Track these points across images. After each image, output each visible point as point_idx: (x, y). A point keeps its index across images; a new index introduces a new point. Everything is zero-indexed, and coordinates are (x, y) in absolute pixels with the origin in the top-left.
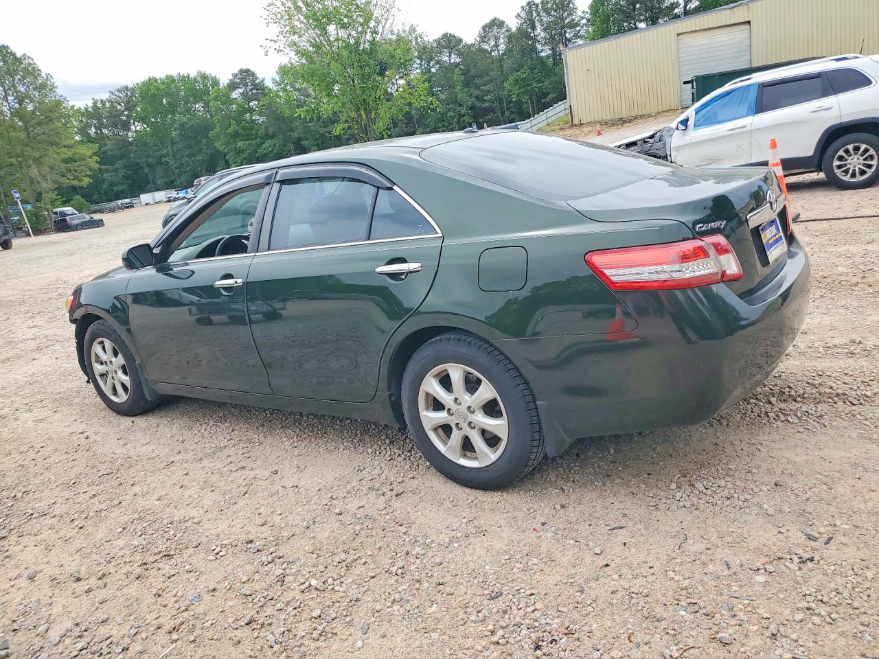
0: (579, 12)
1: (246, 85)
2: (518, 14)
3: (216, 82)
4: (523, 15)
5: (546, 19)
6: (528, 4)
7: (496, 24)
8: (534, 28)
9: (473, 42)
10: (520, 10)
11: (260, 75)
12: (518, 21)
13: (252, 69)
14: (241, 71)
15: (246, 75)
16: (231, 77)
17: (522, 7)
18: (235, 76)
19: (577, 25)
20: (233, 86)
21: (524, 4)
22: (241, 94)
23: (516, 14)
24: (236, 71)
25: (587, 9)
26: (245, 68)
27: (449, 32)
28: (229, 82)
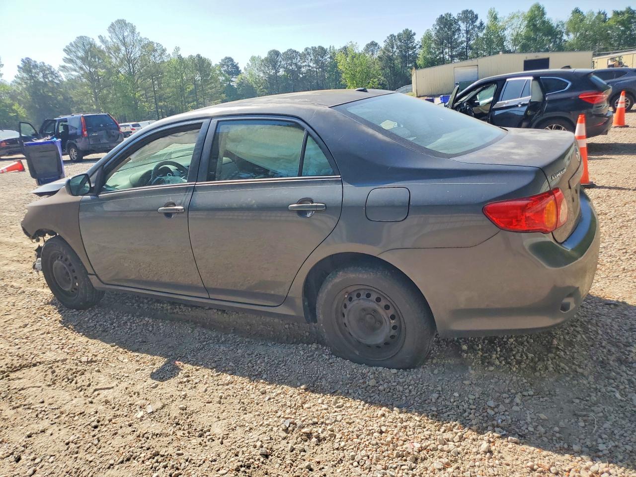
0: (416, 42)
1: (228, 66)
3: (209, 64)
4: (388, 41)
5: (399, 43)
6: (391, 35)
7: (374, 44)
8: (393, 47)
10: (386, 38)
11: (236, 61)
12: (385, 43)
13: (232, 58)
14: (226, 58)
15: (228, 61)
16: (220, 61)
17: (388, 37)
18: (222, 60)
19: (415, 47)
20: (222, 65)
21: (389, 35)
22: (225, 71)
23: (384, 40)
24: (223, 58)
25: (420, 40)
26: (228, 56)
28: (219, 64)
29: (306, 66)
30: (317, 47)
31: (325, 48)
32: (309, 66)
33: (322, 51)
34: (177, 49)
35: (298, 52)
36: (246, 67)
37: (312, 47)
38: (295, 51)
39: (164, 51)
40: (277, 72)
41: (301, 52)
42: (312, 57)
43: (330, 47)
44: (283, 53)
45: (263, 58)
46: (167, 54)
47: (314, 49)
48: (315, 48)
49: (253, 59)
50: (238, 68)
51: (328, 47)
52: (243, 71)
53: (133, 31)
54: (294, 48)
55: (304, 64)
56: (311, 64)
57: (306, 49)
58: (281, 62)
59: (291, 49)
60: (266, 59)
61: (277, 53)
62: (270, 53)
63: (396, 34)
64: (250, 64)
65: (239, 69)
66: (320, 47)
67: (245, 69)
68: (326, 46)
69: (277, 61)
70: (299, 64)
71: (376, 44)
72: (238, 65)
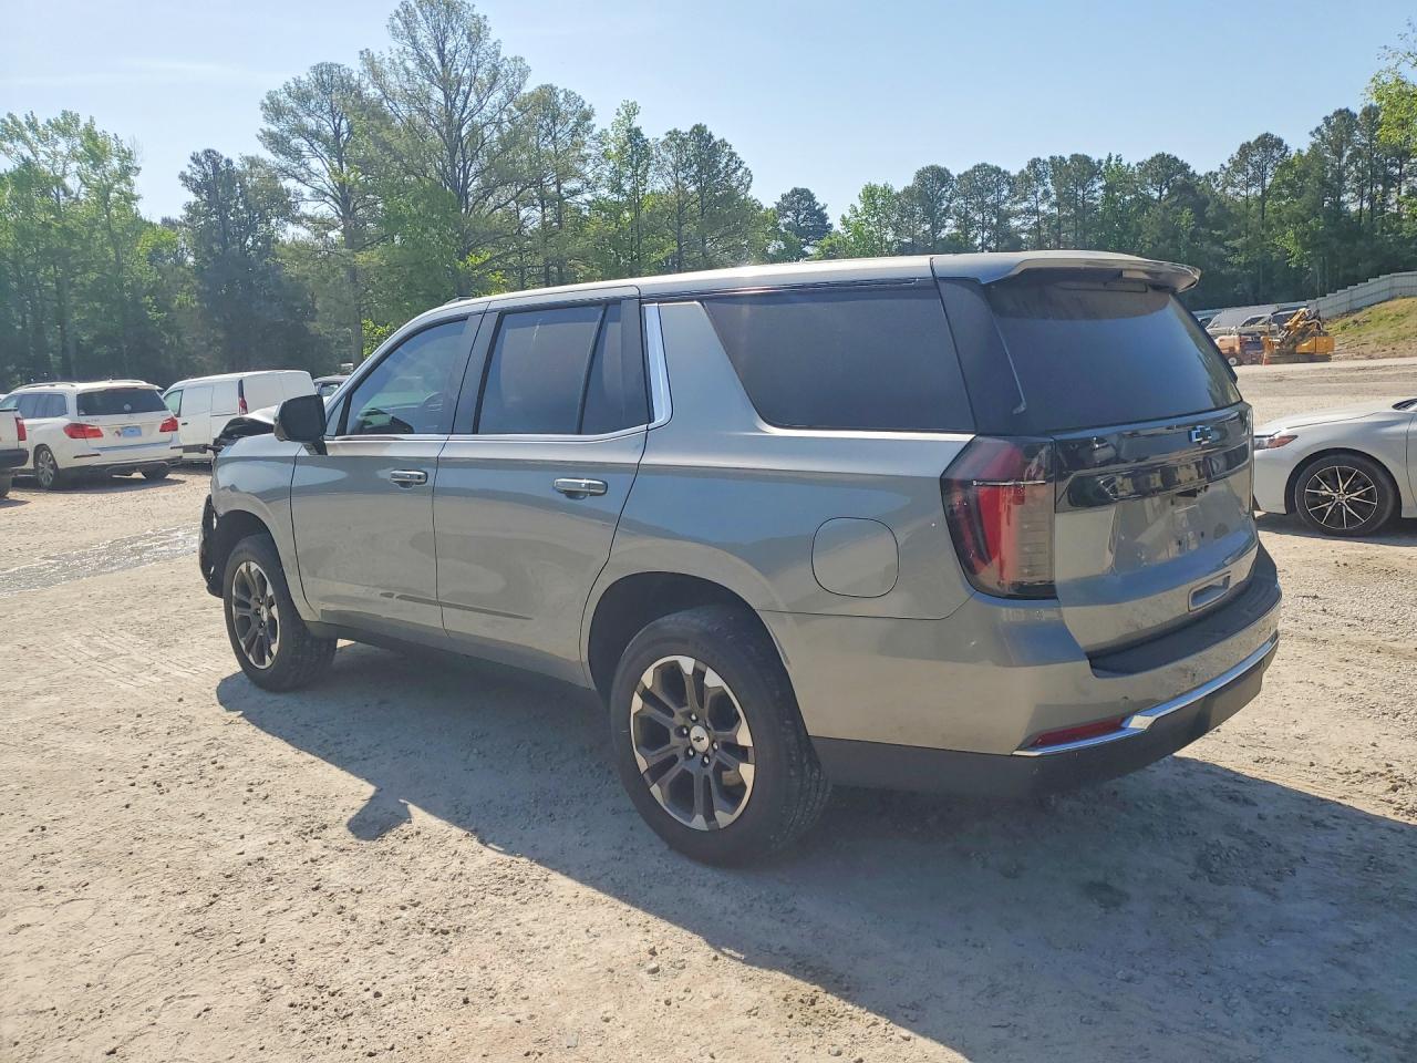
1: (798, 214)
2: (1318, 130)
4: (1324, 130)
6: (1339, 113)
7: (1268, 143)
9: (1216, 169)
10: (1320, 122)
11: (820, 199)
12: (1313, 140)
13: (812, 191)
14: (796, 191)
15: (801, 199)
16: (779, 200)
17: (1327, 120)
18: (784, 197)
20: (781, 210)
21: (1330, 114)
22: (788, 226)
23: (1313, 129)
24: (788, 191)
26: (801, 186)
27: (1167, 153)
28: (775, 206)
29: (1028, 211)
30: (1067, 157)
31: (1095, 159)
32: (1036, 212)
33: (1083, 168)
34: (632, 110)
35: (1005, 172)
36: (847, 215)
37: (1051, 157)
38: (997, 170)
39: (587, 116)
40: (937, 226)
41: (1014, 172)
42: (1050, 187)
43: (1110, 159)
44: (959, 176)
45: (898, 188)
46: (596, 131)
47: (1057, 164)
48: (1062, 158)
49: (870, 194)
50: (823, 218)
51: (1105, 158)
52: (837, 226)
53: (476, 35)
54: (993, 163)
55: (1018, 207)
56: (1043, 207)
57: (1034, 163)
58: (950, 201)
59: (984, 165)
60: (908, 192)
61: (939, 175)
62: (920, 175)
63: (1357, 110)
64: (860, 207)
65: (828, 222)
66: (1075, 157)
67: (845, 221)
68: (1097, 155)
69: (940, 199)
70: (1004, 207)
71: (1279, 142)
72: (825, 211)
